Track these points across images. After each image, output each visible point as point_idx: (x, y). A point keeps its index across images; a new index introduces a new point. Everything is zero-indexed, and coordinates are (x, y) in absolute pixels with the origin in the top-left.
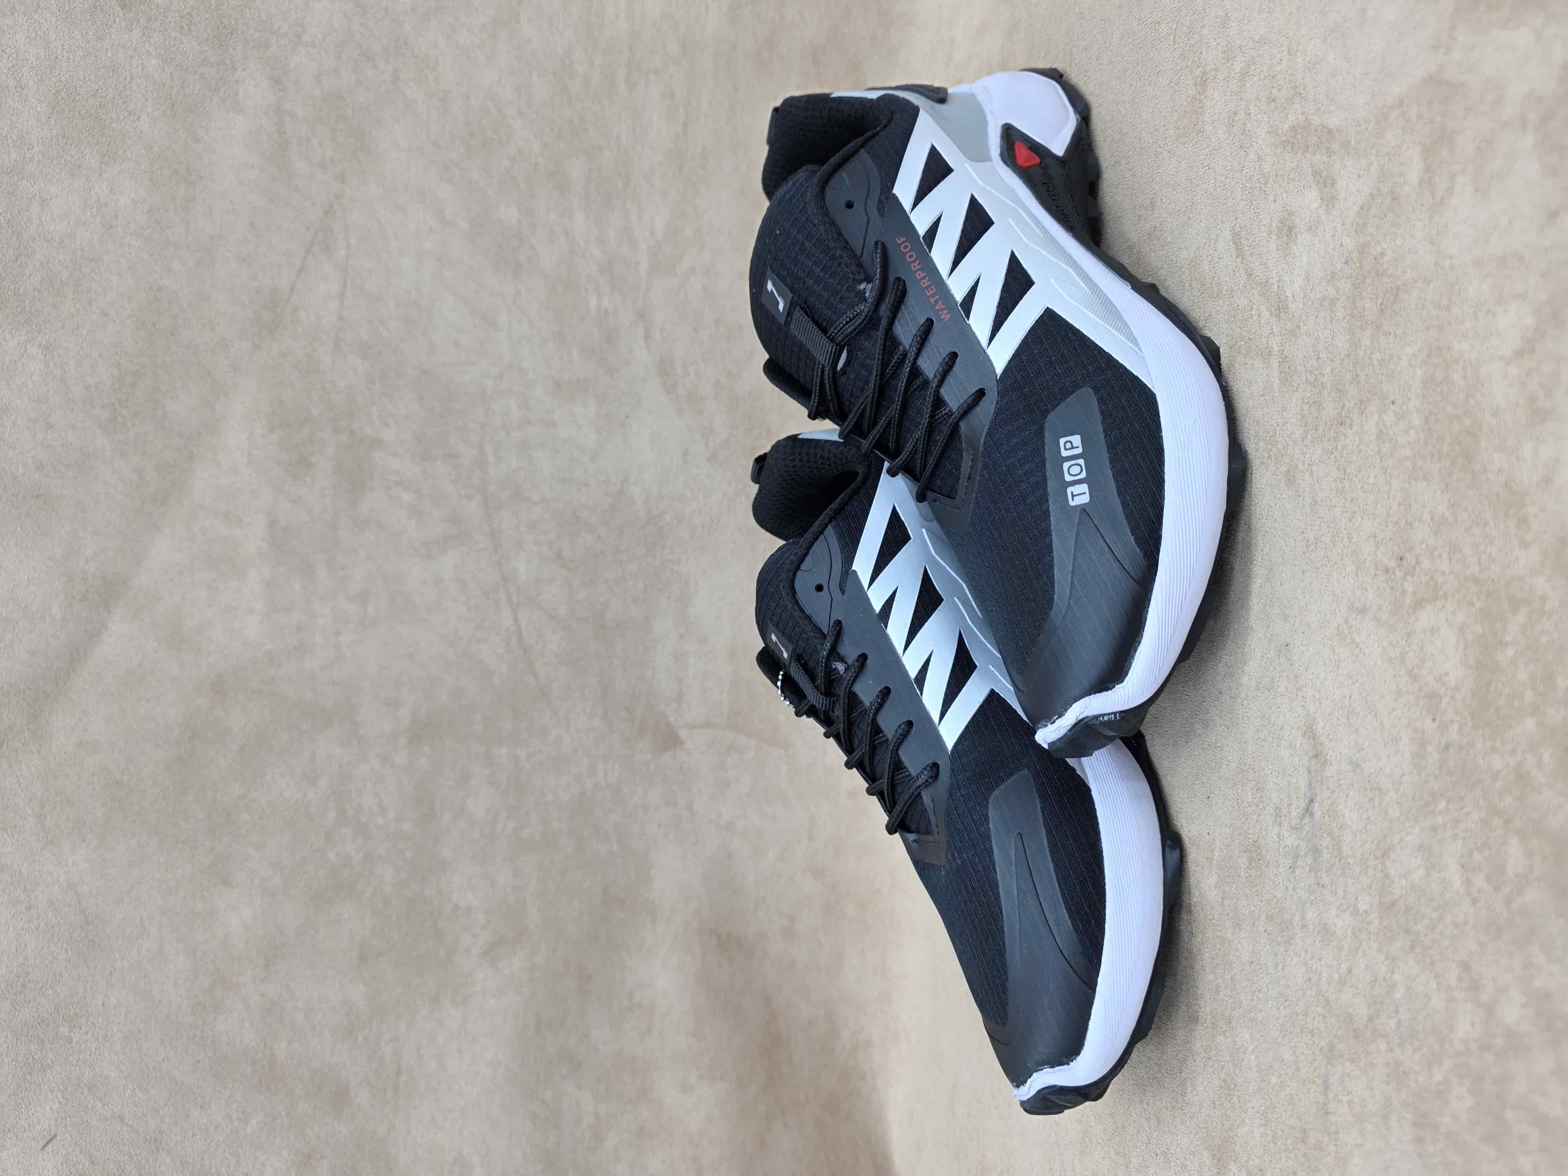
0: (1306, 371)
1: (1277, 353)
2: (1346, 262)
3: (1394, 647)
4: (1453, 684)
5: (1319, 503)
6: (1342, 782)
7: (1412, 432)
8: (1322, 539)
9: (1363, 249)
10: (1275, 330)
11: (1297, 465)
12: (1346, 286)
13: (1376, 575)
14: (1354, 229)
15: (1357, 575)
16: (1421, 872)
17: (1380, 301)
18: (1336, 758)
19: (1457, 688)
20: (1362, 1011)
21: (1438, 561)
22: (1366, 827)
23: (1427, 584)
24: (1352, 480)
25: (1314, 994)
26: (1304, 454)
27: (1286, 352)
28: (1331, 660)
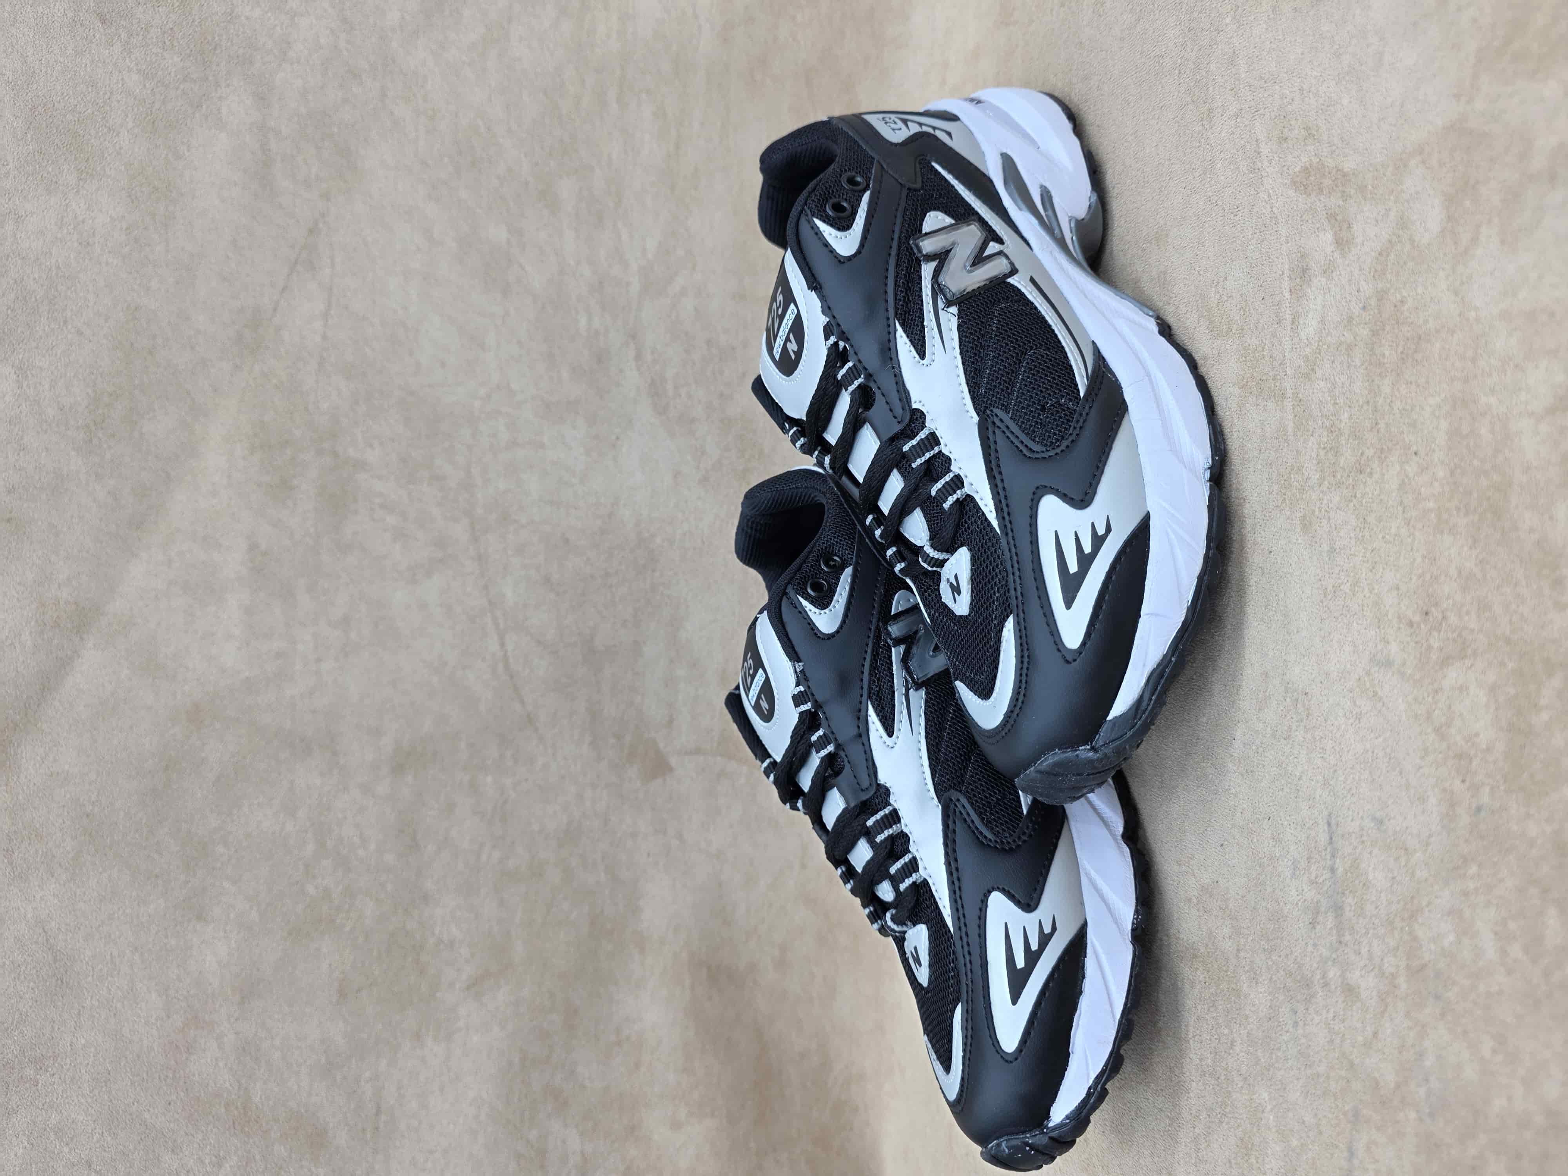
0: (1322, 416)
1: (1291, 395)
2: (1364, 308)
3: (1421, 704)
4: (1484, 746)
5: (1337, 551)
6: (1365, 838)
7: (1436, 484)
8: (1342, 588)
9: (1381, 296)
10: (1288, 373)
11: (1314, 511)
12: (1364, 332)
13: (1399, 628)
14: (1372, 274)
15: (1379, 628)
16: (1451, 937)
17: (1400, 349)
18: (1358, 813)
19: (1488, 750)
20: (1389, 1076)
21: (1466, 618)
22: (1391, 886)
23: (1454, 640)
24: (1372, 529)
25: (1337, 1055)
26: (1321, 500)
27: (1300, 395)
28: (1352, 712)
